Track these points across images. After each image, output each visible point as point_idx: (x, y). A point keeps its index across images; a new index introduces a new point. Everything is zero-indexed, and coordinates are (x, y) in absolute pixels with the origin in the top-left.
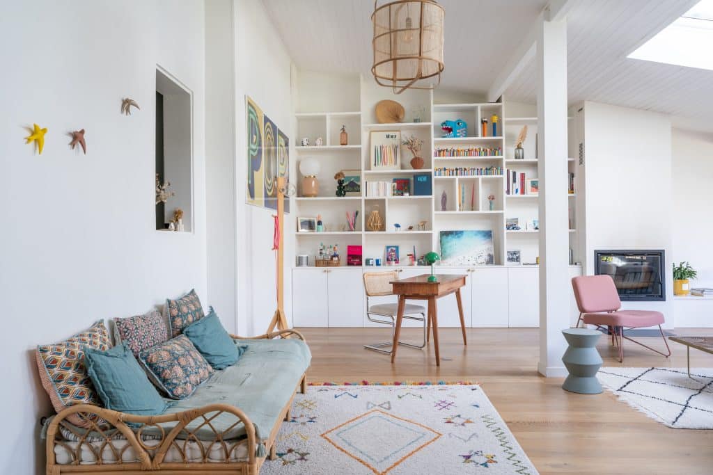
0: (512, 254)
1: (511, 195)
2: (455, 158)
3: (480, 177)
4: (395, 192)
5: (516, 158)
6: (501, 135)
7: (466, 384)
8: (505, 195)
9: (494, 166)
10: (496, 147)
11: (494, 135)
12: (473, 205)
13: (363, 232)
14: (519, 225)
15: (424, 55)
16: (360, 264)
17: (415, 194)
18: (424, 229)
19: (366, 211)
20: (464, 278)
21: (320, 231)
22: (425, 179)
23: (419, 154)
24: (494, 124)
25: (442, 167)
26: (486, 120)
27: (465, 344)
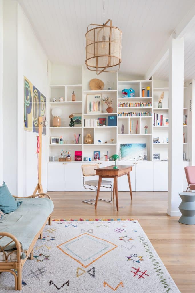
0: (156, 155)
1: (155, 126)
2: (129, 107)
3: (141, 117)
4: (99, 125)
5: (159, 107)
6: (151, 96)
7: (131, 220)
8: (153, 126)
9: (147, 112)
10: (149, 102)
11: (148, 96)
12: (137, 131)
13: (83, 144)
14: (159, 141)
15: (111, 55)
16: (81, 160)
17: (109, 125)
18: (113, 143)
19: (84, 134)
20: (132, 167)
21: (61, 144)
22: (113, 118)
23: (111, 106)
24: (148, 91)
25: (122, 112)
26: (144, 89)
27: (132, 200)
